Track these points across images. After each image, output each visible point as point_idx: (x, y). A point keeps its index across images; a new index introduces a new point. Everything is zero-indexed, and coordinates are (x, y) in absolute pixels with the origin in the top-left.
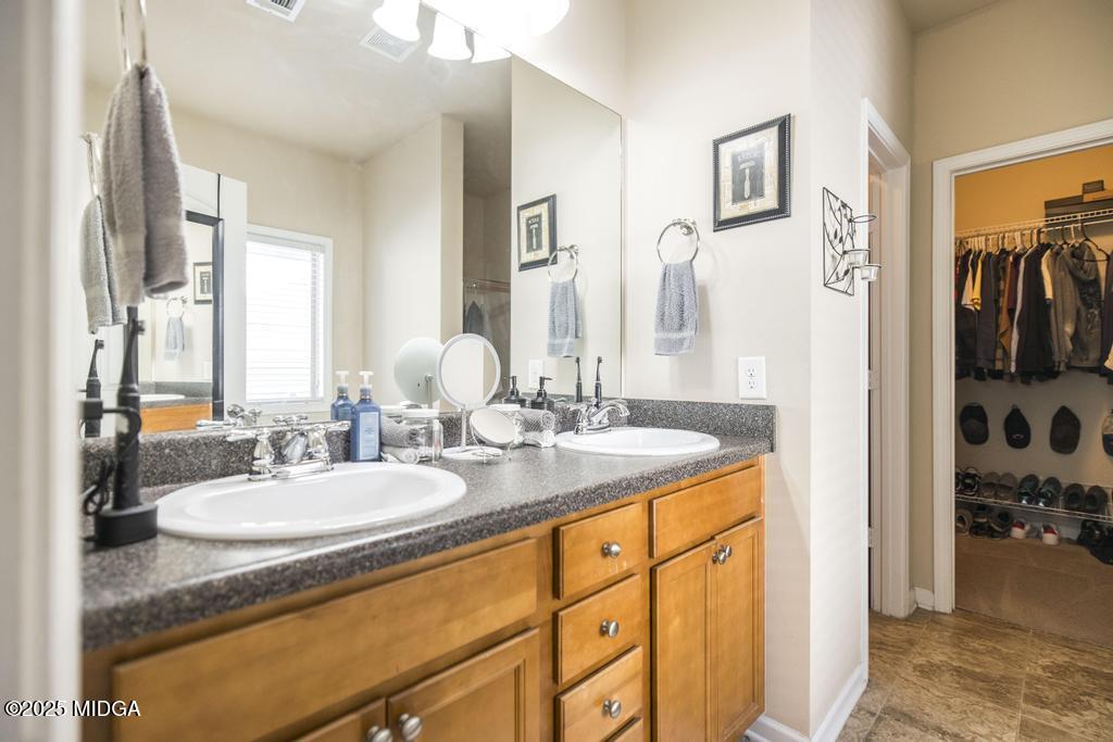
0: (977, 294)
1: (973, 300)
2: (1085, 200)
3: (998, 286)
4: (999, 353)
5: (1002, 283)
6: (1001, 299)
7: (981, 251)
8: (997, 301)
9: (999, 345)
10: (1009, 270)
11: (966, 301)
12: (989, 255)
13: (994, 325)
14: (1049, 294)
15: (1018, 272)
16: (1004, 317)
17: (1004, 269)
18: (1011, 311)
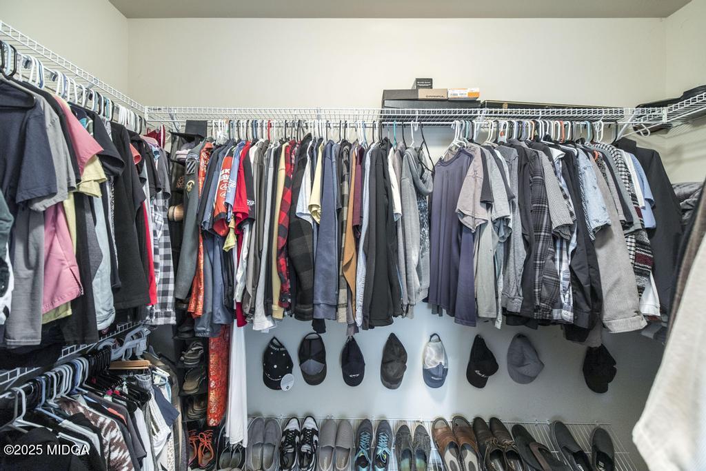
0: (315, 199)
1: (311, 207)
2: (420, 97)
3: (341, 189)
4: (343, 292)
5: (346, 183)
6: (345, 208)
7: (321, 139)
8: (339, 211)
9: (343, 284)
10: (353, 167)
11: (302, 208)
12: (331, 143)
13: (335, 252)
14: (398, 208)
15: (363, 169)
16: (348, 237)
17: (348, 164)
18: (357, 229)
